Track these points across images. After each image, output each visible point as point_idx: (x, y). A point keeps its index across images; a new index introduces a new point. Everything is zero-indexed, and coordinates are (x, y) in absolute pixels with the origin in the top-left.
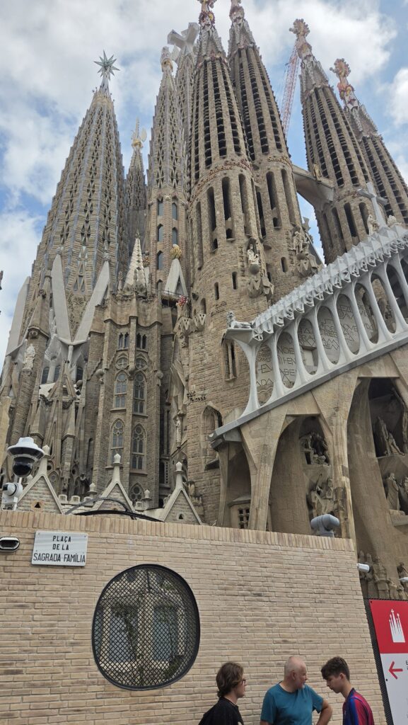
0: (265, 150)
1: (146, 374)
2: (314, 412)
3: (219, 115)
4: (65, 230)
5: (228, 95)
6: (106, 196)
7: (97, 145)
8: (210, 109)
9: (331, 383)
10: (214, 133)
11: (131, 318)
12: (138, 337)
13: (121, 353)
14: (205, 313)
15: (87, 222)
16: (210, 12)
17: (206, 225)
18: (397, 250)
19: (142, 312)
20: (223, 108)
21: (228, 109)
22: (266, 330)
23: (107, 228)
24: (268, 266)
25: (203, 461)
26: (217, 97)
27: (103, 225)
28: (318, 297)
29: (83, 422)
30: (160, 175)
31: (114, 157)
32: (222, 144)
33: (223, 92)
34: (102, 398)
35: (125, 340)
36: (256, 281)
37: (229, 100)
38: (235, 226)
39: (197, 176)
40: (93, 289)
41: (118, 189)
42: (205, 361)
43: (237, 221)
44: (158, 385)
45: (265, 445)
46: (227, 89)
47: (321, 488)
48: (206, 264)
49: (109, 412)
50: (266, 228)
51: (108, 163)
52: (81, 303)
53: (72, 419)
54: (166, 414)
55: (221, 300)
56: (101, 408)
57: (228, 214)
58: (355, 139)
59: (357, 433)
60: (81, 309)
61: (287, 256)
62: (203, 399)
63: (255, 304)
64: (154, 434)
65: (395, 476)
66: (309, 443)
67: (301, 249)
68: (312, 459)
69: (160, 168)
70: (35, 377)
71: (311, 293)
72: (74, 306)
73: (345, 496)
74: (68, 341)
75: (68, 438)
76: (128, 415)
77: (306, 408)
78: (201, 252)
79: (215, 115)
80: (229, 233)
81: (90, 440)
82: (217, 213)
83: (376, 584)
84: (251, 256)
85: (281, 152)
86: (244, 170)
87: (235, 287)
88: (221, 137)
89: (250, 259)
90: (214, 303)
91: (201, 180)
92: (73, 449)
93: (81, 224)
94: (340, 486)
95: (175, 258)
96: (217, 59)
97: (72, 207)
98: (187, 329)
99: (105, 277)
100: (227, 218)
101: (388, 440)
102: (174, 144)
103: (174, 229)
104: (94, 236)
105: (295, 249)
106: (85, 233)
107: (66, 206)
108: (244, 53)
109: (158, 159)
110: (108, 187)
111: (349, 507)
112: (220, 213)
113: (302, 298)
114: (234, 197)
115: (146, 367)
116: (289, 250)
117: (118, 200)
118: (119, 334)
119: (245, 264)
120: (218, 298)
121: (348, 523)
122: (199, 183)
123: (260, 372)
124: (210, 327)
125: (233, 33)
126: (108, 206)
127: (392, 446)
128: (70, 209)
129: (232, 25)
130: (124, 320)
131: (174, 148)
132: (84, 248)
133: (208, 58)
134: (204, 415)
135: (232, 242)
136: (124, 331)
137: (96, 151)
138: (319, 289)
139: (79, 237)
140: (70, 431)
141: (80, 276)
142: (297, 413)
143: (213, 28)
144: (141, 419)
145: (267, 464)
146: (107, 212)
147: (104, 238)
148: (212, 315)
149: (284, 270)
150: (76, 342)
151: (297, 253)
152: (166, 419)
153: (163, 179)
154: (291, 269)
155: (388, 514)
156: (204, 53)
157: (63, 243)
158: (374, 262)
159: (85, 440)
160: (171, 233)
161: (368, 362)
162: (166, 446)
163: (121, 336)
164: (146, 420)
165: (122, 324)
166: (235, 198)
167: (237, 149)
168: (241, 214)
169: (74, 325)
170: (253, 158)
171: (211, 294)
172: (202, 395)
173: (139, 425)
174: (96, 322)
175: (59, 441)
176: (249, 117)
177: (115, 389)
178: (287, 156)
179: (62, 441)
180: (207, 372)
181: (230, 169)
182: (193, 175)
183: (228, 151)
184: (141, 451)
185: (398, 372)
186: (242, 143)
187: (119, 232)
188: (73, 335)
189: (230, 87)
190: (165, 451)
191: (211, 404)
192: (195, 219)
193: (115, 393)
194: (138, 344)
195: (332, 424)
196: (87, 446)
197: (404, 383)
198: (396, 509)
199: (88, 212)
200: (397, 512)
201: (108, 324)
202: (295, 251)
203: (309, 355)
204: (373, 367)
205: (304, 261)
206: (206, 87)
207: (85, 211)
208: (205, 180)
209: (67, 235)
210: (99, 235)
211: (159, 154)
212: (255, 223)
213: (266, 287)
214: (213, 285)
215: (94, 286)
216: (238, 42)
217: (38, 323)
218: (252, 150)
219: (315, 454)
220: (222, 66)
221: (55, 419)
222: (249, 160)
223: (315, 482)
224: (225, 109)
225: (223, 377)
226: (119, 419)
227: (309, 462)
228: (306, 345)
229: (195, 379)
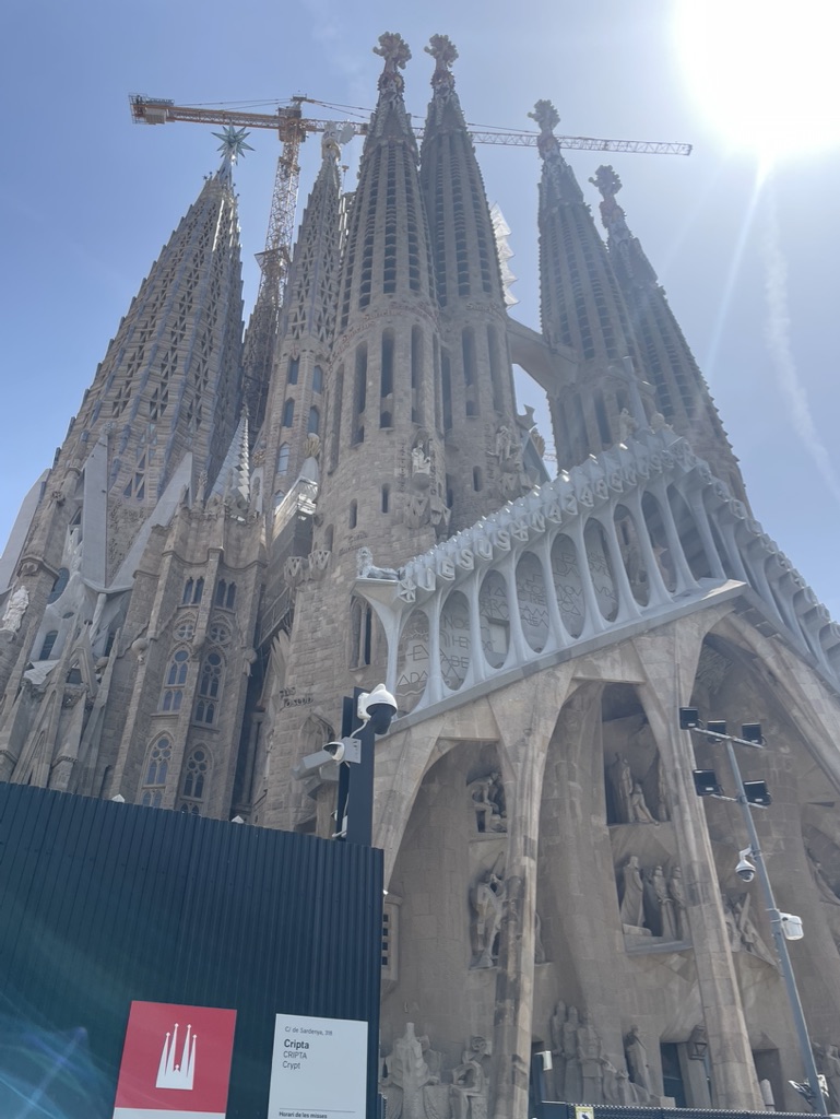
0: (464, 291)
1: (227, 652)
2: (489, 735)
3: (390, 230)
4: (124, 394)
5: (409, 200)
6: (203, 344)
7: (198, 261)
8: (376, 220)
9: (524, 686)
10: (379, 257)
11: (209, 551)
12: (220, 585)
13: (187, 611)
14: (331, 549)
15: (163, 385)
16: (397, 74)
17: (348, 403)
18: (660, 468)
19: (234, 543)
20: (398, 220)
21: (406, 222)
22: (421, 584)
23: (198, 398)
24: (448, 478)
25: (292, 816)
26: (391, 201)
27: (192, 392)
28: (518, 534)
29: (99, 733)
30: (299, 318)
31: (224, 283)
32: (390, 275)
33: (401, 195)
34: (138, 691)
35: (197, 589)
36: (420, 502)
37: (411, 209)
38: (397, 407)
39: (345, 322)
40: (159, 498)
41: (226, 336)
42: (319, 634)
43: (401, 400)
44: (246, 674)
45: (391, 791)
46: (409, 191)
47: (500, 878)
48: (340, 467)
49: (145, 719)
50: (454, 417)
51: (215, 292)
52: (134, 520)
53: (77, 729)
54: (254, 728)
55: (358, 529)
56: (133, 709)
57: (387, 387)
58: (619, 289)
59: (574, 780)
60: (132, 531)
61: (482, 465)
62: (308, 700)
63: (415, 540)
64: (226, 763)
65: (639, 862)
66: (486, 794)
67: (508, 455)
68: (487, 823)
69: (301, 308)
70: (21, 645)
71: (507, 528)
72: (120, 524)
73: (522, 893)
74: (99, 586)
75: (63, 763)
76: (181, 725)
77: (476, 728)
78: (336, 446)
79: (384, 229)
80: (386, 420)
81: (107, 769)
82: (370, 384)
83: (580, 1065)
84: (418, 459)
85: (490, 296)
86: (421, 318)
87: (385, 509)
88: (390, 264)
89: (416, 463)
90: (348, 532)
91: (349, 328)
92: (69, 784)
93: (152, 387)
94: (517, 873)
95: (310, 455)
96: (399, 145)
97: (142, 358)
98: (293, 575)
99: (182, 478)
100: (384, 394)
101: (631, 795)
102: (328, 272)
103: (314, 408)
104: (171, 409)
105: (497, 453)
106: (158, 401)
107: (132, 355)
108: (446, 141)
109: (299, 293)
110: (210, 331)
111: (527, 915)
112: (373, 384)
113: (491, 534)
114: (401, 360)
115: (228, 639)
116: (488, 456)
117: (225, 354)
118: (187, 578)
119: (406, 471)
120: (354, 524)
121: (521, 944)
122: (347, 333)
123: (409, 659)
124: (335, 575)
125: (432, 107)
126: (204, 362)
127: (638, 808)
128: (137, 361)
129: (434, 99)
130: (199, 554)
131: (328, 279)
132: (153, 427)
133: (384, 143)
134: (304, 732)
135: (388, 433)
136: (196, 573)
137: (195, 271)
138: (522, 523)
139: (145, 408)
140: (69, 749)
141: (137, 474)
142: (459, 736)
143: (398, 99)
144: (207, 734)
145: (391, 827)
146: (203, 370)
147: (188, 415)
148: (342, 552)
149: (477, 488)
150: (113, 588)
151: (501, 461)
152: (253, 736)
153: (302, 327)
154: (487, 487)
155: (618, 932)
156: (379, 134)
157: (117, 416)
158: (620, 484)
159: (96, 770)
160: (307, 414)
161: (592, 652)
162: (247, 787)
163: (191, 582)
164: (215, 736)
165: (194, 562)
166: (402, 363)
167: (414, 286)
168: (409, 387)
169: (115, 557)
170: (443, 302)
171: (343, 518)
172: (306, 695)
173: (201, 745)
174: (150, 555)
175: (45, 768)
176: (443, 238)
177: (166, 678)
178: (500, 304)
179: (52, 768)
180: (319, 654)
181: (399, 314)
182: (339, 319)
183: (397, 287)
184: (198, 794)
185: (643, 673)
186: (424, 276)
187: (218, 405)
188: (110, 577)
189: (415, 189)
190: (245, 796)
191: (318, 710)
192: (333, 392)
193: (165, 683)
194: (218, 599)
195: (517, 759)
196: (100, 779)
197: (652, 693)
198: (636, 925)
199: (168, 368)
200: (637, 930)
201: (167, 559)
202: (498, 457)
203: (497, 635)
204: (601, 663)
205: (510, 476)
206: (375, 184)
207: (163, 366)
208: (355, 329)
209: (125, 403)
210: (181, 407)
211: (301, 286)
212: (433, 407)
213: (436, 512)
214: (348, 503)
215: (160, 493)
216: (439, 123)
217: (42, 548)
218: (442, 290)
219: (494, 813)
220: (405, 156)
221: (45, 726)
222: (434, 305)
223: (489, 865)
224: (402, 220)
225: (347, 664)
226: (164, 732)
227: (481, 827)
228: (496, 615)
229: (298, 664)
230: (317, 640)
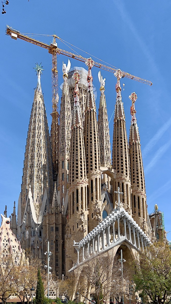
0: (92, 169)
4: (31, 175)
5: (81, 149)
7: (39, 129)
8: (74, 156)
12: (56, 227)
13: (52, 233)
15: (38, 172)
17: (72, 205)
21: (80, 158)
22: (81, 246)
30: (63, 148)
32: (77, 174)
36: (82, 228)
37: (81, 152)
51: (44, 139)
52: (39, 207)
53: (40, 254)
54: (64, 251)
55: (74, 231)
64: (61, 258)
69: (63, 145)
70: (30, 240)
76: (54, 253)
79: (76, 160)
80: (77, 208)
82: (75, 202)
84: (82, 217)
87: (78, 228)
88: (77, 171)
98: (66, 238)
99: (46, 196)
100: (77, 203)
109: (62, 139)
110: (44, 152)
116: (94, 211)
119: (80, 220)
120: (73, 230)
122: (71, 187)
124: (72, 238)
128: (32, 165)
134: (69, 262)
135: (78, 213)
136: (52, 226)
137: (39, 133)
139: (36, 179)
147: (44, 178)
148: (72, 235)
149: (92, 217)
162: (64, 260)
166: (80, 196)
167: (81, 176)
168: (81, 203)
173: (57, 255)
180: (70, 251)
181: (79, 185)
186: (83, 171)
188: (37, 220)
191: (71, 259)
192: (69, 200)
193: (51, 245)
194: (56, 230)
199: (38, 167)
213: (84, 230)
214: (73, 226)
229: (68, 252)
230: (70, 248)
